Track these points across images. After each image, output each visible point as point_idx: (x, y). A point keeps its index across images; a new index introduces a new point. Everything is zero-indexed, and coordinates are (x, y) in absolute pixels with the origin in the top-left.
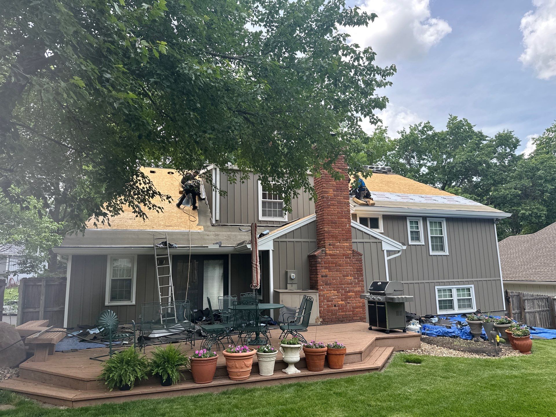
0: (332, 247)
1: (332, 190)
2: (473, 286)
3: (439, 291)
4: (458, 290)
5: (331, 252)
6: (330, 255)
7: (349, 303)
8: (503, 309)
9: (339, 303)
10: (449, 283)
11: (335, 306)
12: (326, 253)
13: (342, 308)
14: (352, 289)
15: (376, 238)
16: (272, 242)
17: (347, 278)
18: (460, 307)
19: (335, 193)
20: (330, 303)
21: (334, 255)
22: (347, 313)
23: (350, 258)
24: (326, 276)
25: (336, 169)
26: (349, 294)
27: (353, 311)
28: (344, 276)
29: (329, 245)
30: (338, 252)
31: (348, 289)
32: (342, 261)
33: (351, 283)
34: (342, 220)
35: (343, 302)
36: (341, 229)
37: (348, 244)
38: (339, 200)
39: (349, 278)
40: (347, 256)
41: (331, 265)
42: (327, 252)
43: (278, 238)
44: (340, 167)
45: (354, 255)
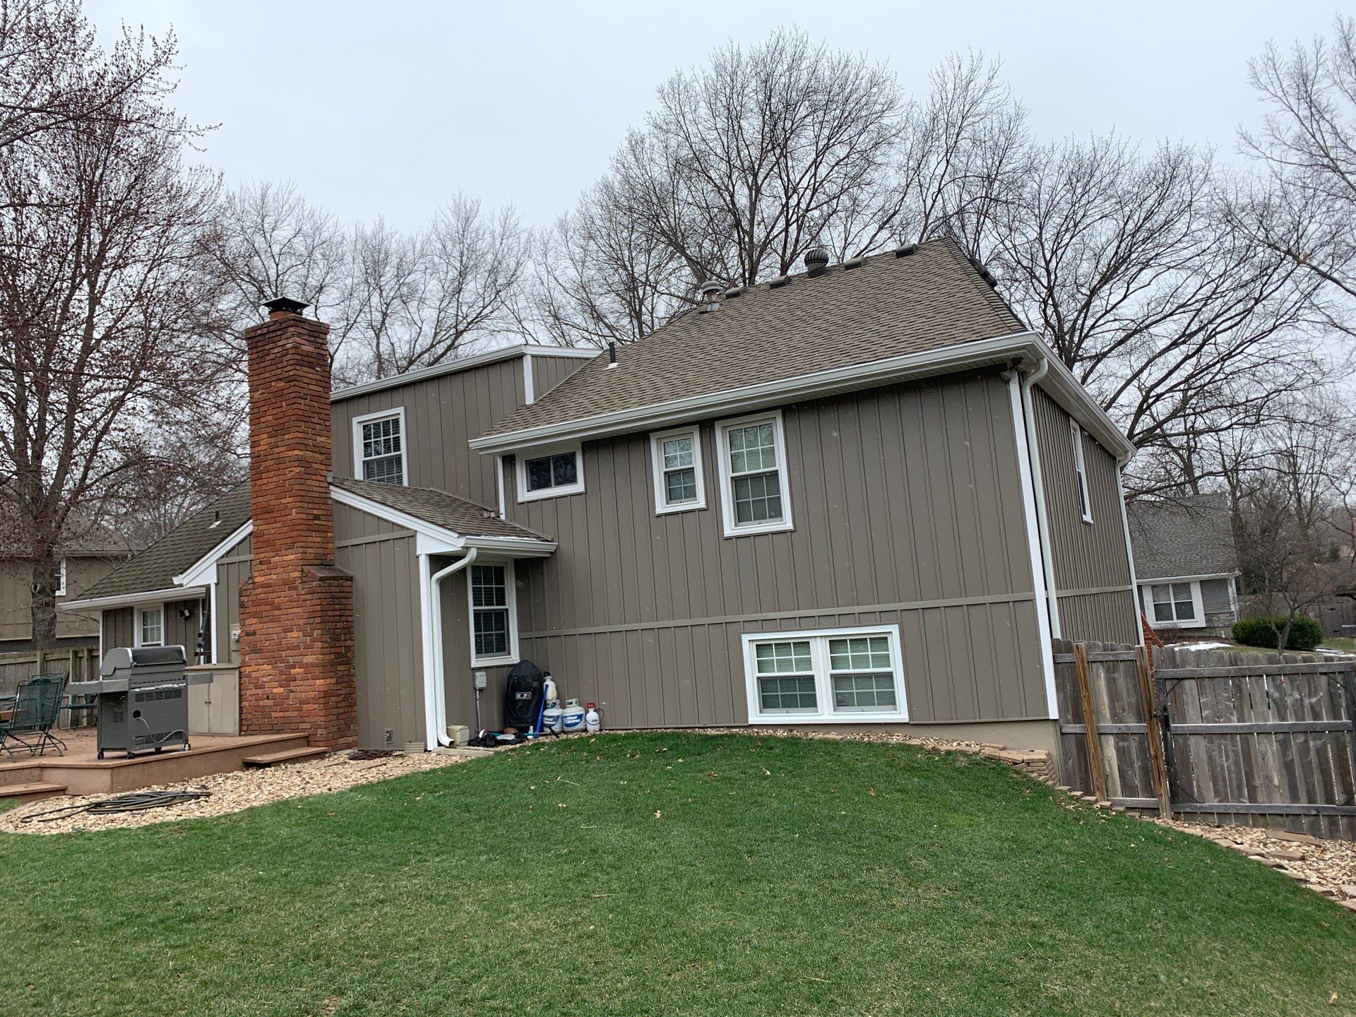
0: (265, 567)
1: (265, 436)
2: (895, 629)
3: (761, 648)
4: (835, 644)
5: (262, 579)
6: (264, 586)
7: (292, 692)
8: (1047, 713)
9: (275, 691)
10: (800, 622)
11: (268, 698)
12: (254, 583)
13: (279, 702)
14: (298, 659)
15: (403, 527)
16: (215, 566)
17: (290, 634)
18: (841, 702)
19: (273, 440)
20: (260, 691)
21: (268, 586)
22: (287, 714)
23: (296, 588)
24: (254, 634)
25: (273, 384)
26: (293, 671)
27: (300, 710)
28: (286, 631)
29: (261, 563)
30: (275, 577)
31: (291, 660)
32: (282, 597)
33: (297, 647)
34: (284, 501)
35: (281, 690)
36: (280, 525)
37: (292, 557)
38: (276, 456)
39: (295, 634)
40: (290, 585)
41: (263, 608)
42: (256, 580)
43: (223, 557)
44: (281, 376)
45: (305, 579)
